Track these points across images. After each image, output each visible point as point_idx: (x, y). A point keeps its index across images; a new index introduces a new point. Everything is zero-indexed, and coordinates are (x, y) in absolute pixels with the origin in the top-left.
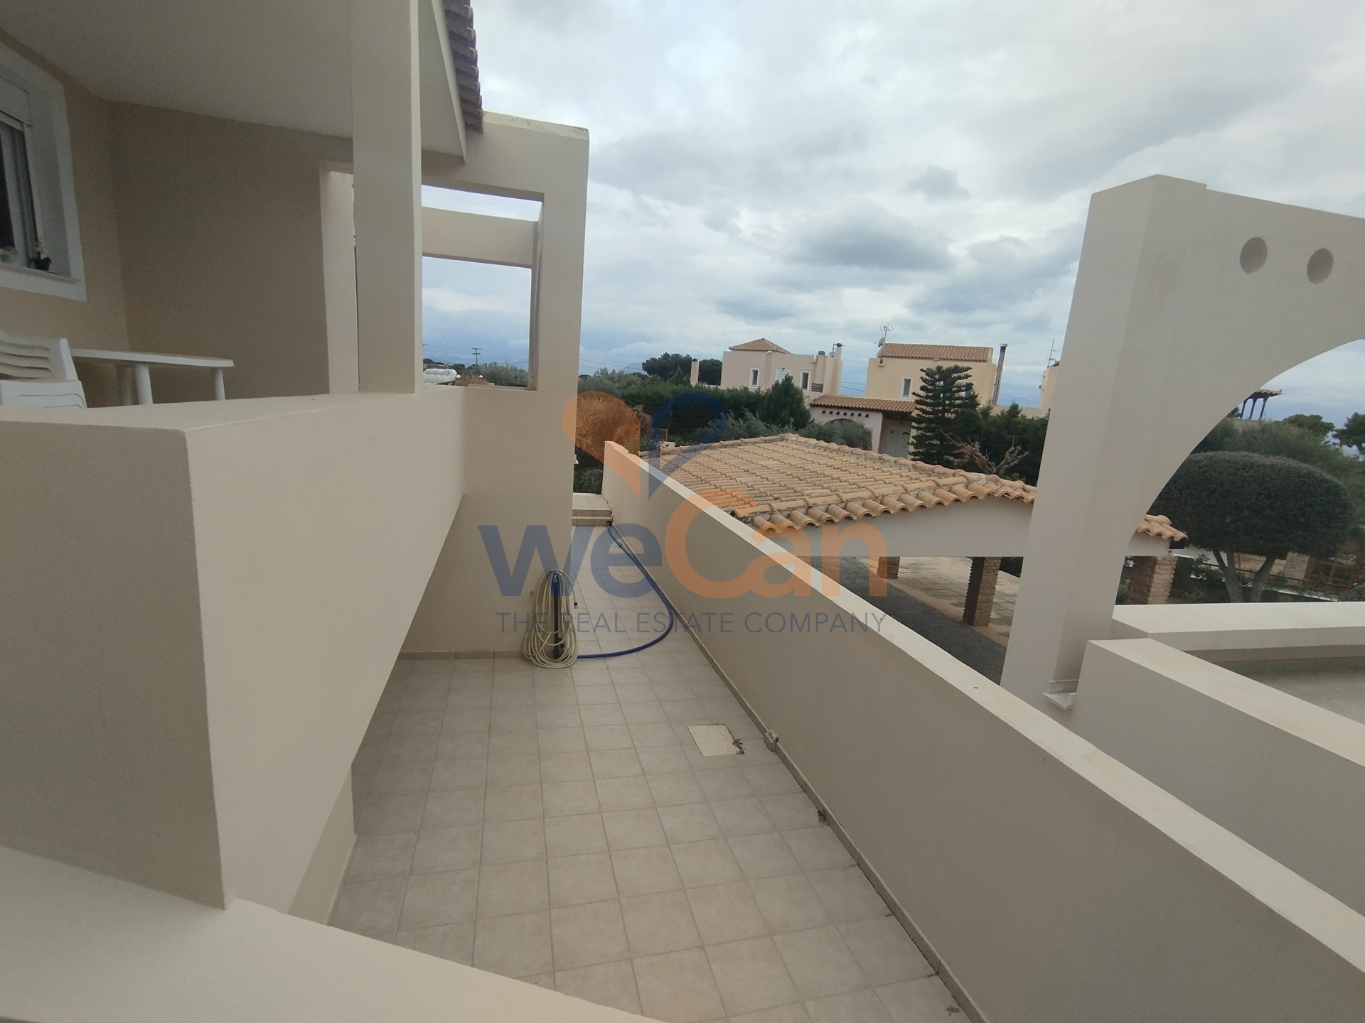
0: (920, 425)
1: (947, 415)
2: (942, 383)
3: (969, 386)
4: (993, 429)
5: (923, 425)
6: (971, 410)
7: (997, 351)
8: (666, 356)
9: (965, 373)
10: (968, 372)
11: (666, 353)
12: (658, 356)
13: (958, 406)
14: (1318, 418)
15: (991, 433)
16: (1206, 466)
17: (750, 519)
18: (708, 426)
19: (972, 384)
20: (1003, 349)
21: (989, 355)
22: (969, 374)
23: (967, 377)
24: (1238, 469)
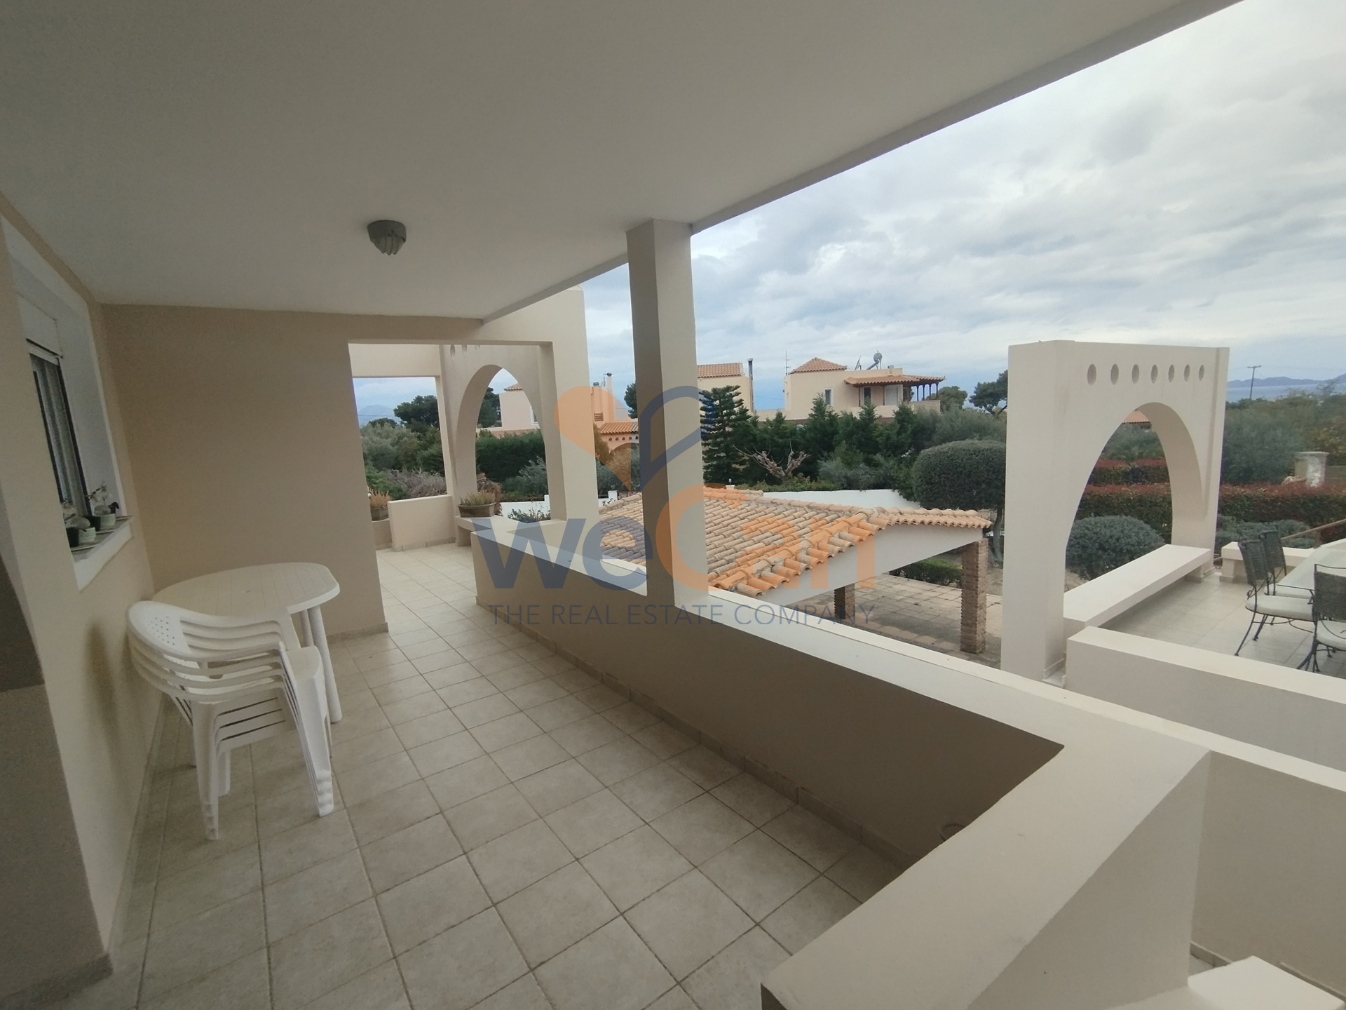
0: (707, 442)
1: (727, 429)
2: (718, 402)
3: (740, 402)
4: (766, 436)
5: (710, 441)
6: (744, 422)
7: (746, 365)
8: (419, 399)
9: (735, 391)
10: (738, 390)
11: (418, 396)
12: (410, 400)
13: (734, 420)
14: (956, 388)
15: (765, 439)
16: (951, 455)
17: (734, 588)
18: (520, 475)
19: (741, 400)
20: (750, 362)
21: (741, 369)
22: (739, 392)
23: (738, 394)
24: (972, 454)
